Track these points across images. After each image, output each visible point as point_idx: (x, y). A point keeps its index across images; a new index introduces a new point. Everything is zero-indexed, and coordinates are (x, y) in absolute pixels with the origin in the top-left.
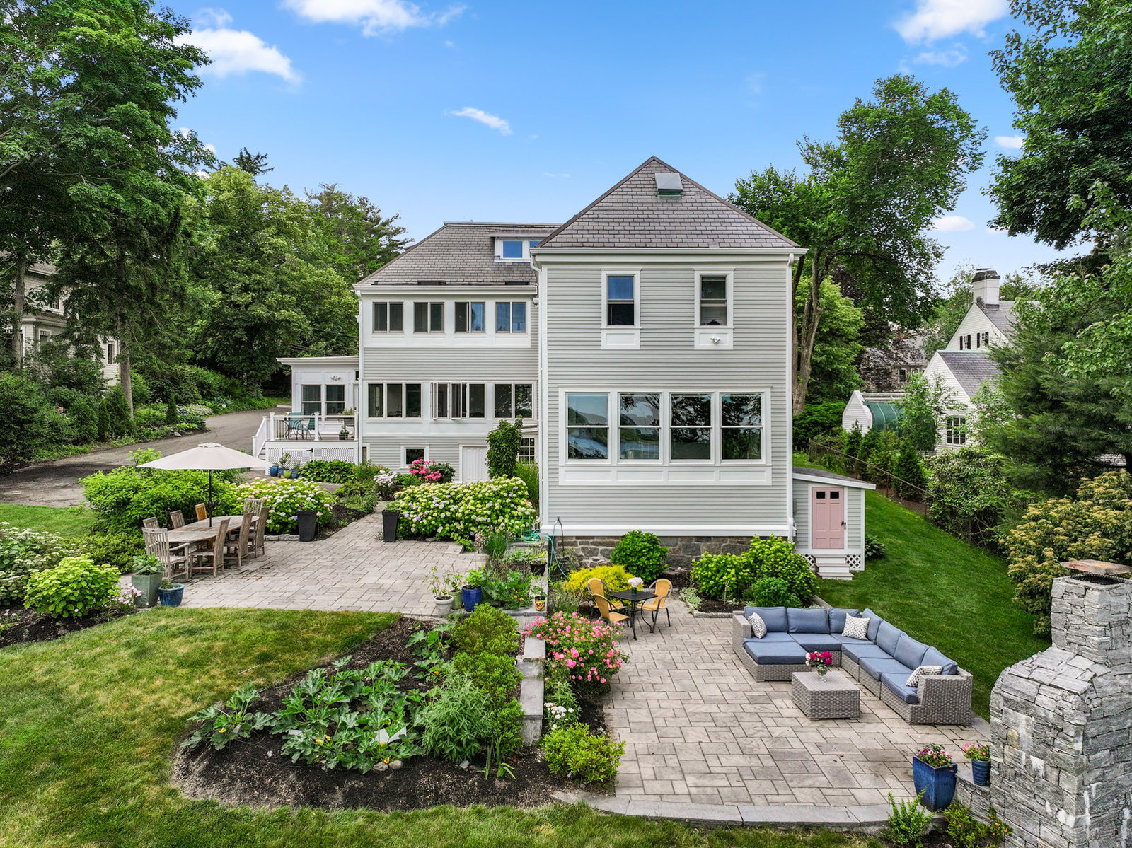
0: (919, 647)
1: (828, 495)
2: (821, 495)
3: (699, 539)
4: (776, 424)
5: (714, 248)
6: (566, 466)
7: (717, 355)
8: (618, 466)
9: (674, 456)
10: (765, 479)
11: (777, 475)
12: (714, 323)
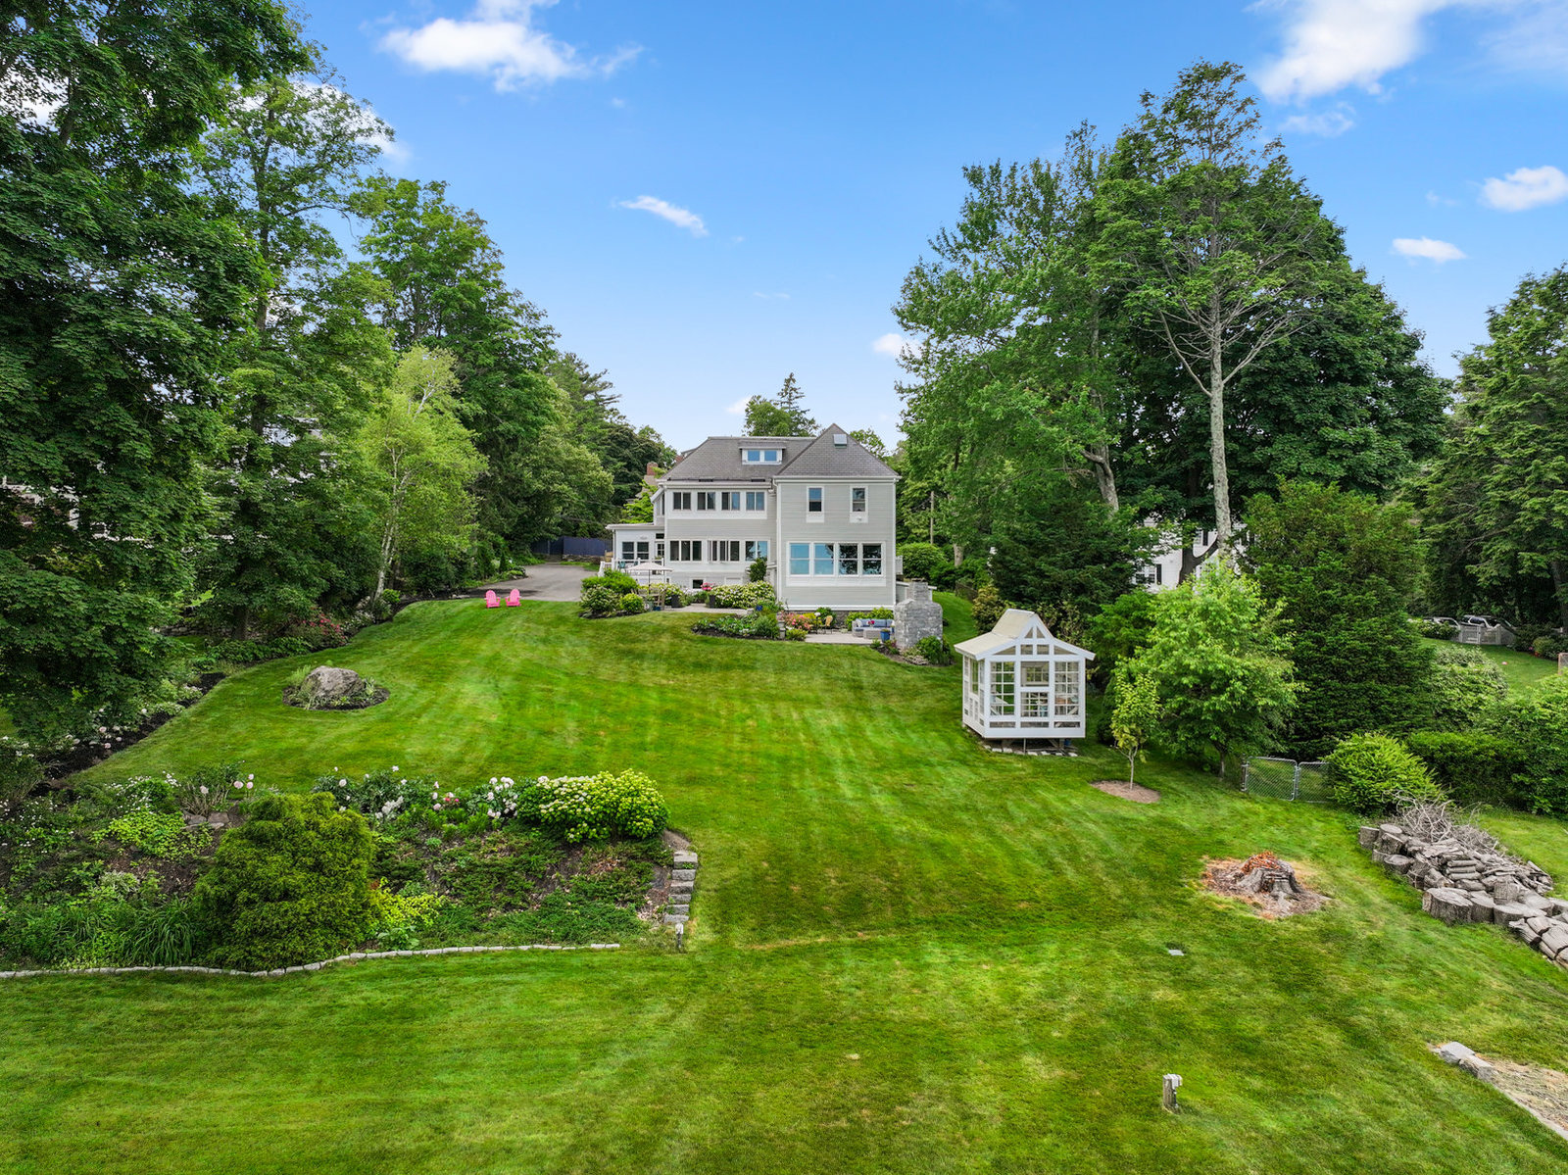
4: (889, 557)
5: (859, 476)
6: (790, 577)
7: (860, 525)
8: (816, 577)
9: (842, 572)
10: (883, 584)
11: (889, 583)
12: (859, 510)
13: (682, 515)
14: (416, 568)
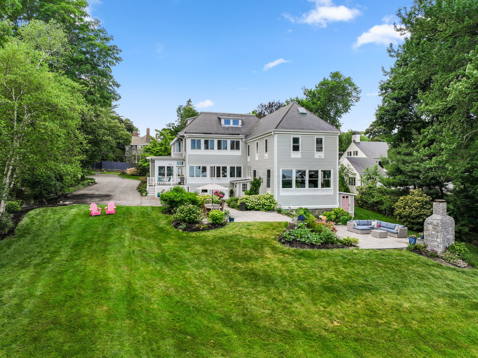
0: (394, 224)
1: (345, 197)
2: (344, 197)
3: (316, 209)
4: (335, 178)
5: (320, 131)
6: (282, 190)
7: (320, 159)
8: (296, 190)
9: (309, 187)
10: (332, 193)
11: (335, 192)
12: (319, 151)
13: (196, 152)
14: (34, 183)
